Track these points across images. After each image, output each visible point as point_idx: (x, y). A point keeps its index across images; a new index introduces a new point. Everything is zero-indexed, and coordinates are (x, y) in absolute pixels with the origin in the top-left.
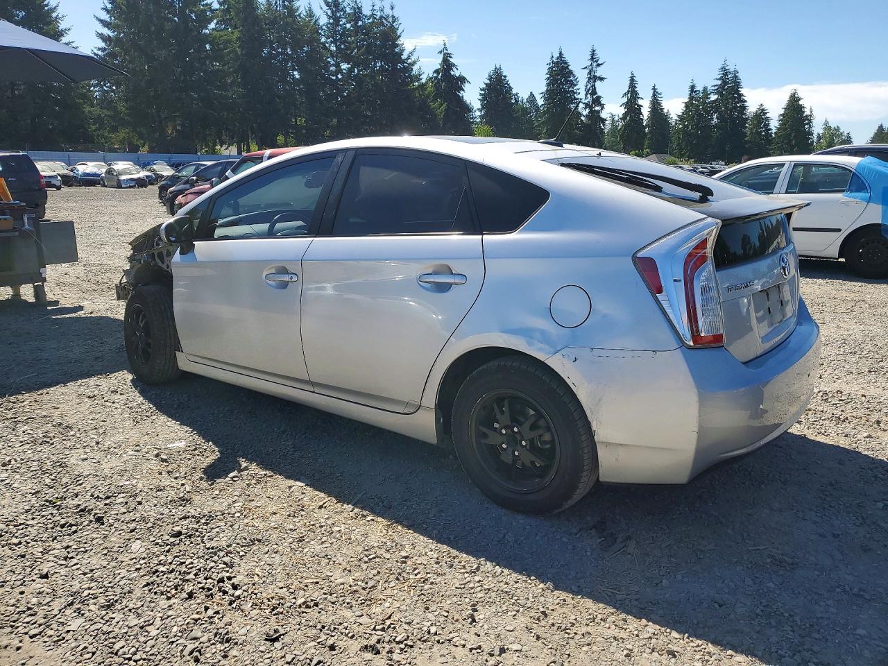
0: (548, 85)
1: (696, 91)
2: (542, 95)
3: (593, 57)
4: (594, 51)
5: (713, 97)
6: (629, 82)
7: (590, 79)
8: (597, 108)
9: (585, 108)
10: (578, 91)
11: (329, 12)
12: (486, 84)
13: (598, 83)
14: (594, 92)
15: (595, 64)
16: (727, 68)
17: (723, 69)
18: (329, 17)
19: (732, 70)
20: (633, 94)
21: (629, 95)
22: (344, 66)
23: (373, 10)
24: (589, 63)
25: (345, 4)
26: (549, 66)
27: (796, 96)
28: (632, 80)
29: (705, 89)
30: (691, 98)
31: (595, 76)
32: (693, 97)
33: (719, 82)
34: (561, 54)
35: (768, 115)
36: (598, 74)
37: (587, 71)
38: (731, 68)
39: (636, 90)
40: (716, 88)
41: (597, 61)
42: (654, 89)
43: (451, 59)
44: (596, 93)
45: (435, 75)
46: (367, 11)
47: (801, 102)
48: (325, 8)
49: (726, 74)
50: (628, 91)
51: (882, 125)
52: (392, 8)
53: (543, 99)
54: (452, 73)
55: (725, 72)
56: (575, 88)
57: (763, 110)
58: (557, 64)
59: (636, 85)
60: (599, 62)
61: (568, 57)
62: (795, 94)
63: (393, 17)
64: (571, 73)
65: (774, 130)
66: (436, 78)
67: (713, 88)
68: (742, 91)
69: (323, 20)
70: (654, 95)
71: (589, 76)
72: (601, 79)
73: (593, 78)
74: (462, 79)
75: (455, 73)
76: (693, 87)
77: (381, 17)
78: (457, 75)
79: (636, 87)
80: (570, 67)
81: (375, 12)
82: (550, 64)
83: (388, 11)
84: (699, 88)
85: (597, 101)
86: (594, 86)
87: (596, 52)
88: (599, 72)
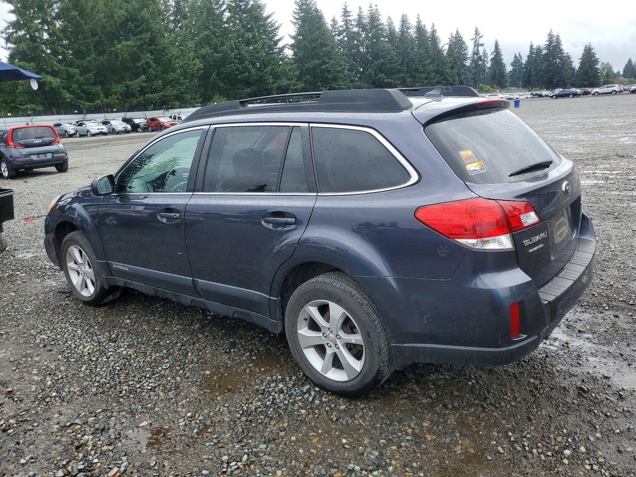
1: (533, 49)
3: (476, 34)
4: (477, 29)
5: (545, 52)
6: (494, 46)
7: (475, 45)
8: (479, 62)
9: (473, 63)
10: (468, 53)
13: (480, 48)
14: (478, 53)
15: (478, 37)
16: (552, 34)
17: (550, 34)
20: (497, 53)
21: (495, 53)
24: (475, 36)
27: (590, 47)
28: (497, 44)
29: (539, 48)
30: (531, 53)
31: (479, 45)
33: (548, 43)
34: (457, 32)
35: (571, 59)
37: (473, 41)
38: (555, 34)
39: (500, 50)
47: (592, 51)
49: (551, 38)
50: (495, 51)
51: (630, 59)
55: (551, 36)
56: (466, 51)
57: (568, 56)
58: (456, 38)
59: (499, 47)
60: (480, 35)
61: (462, 34)
64: (463, 43)
65: (577, 68)
67: (545, 47)
68: (562, 47)
72: (482, 45)
73: (477, 45)
76: (531, 46)
80: (463, 40)
84: (536, 46)
85: (479, 58)
86: (478, 49)
87: (478, 30)
88: (481, 41)
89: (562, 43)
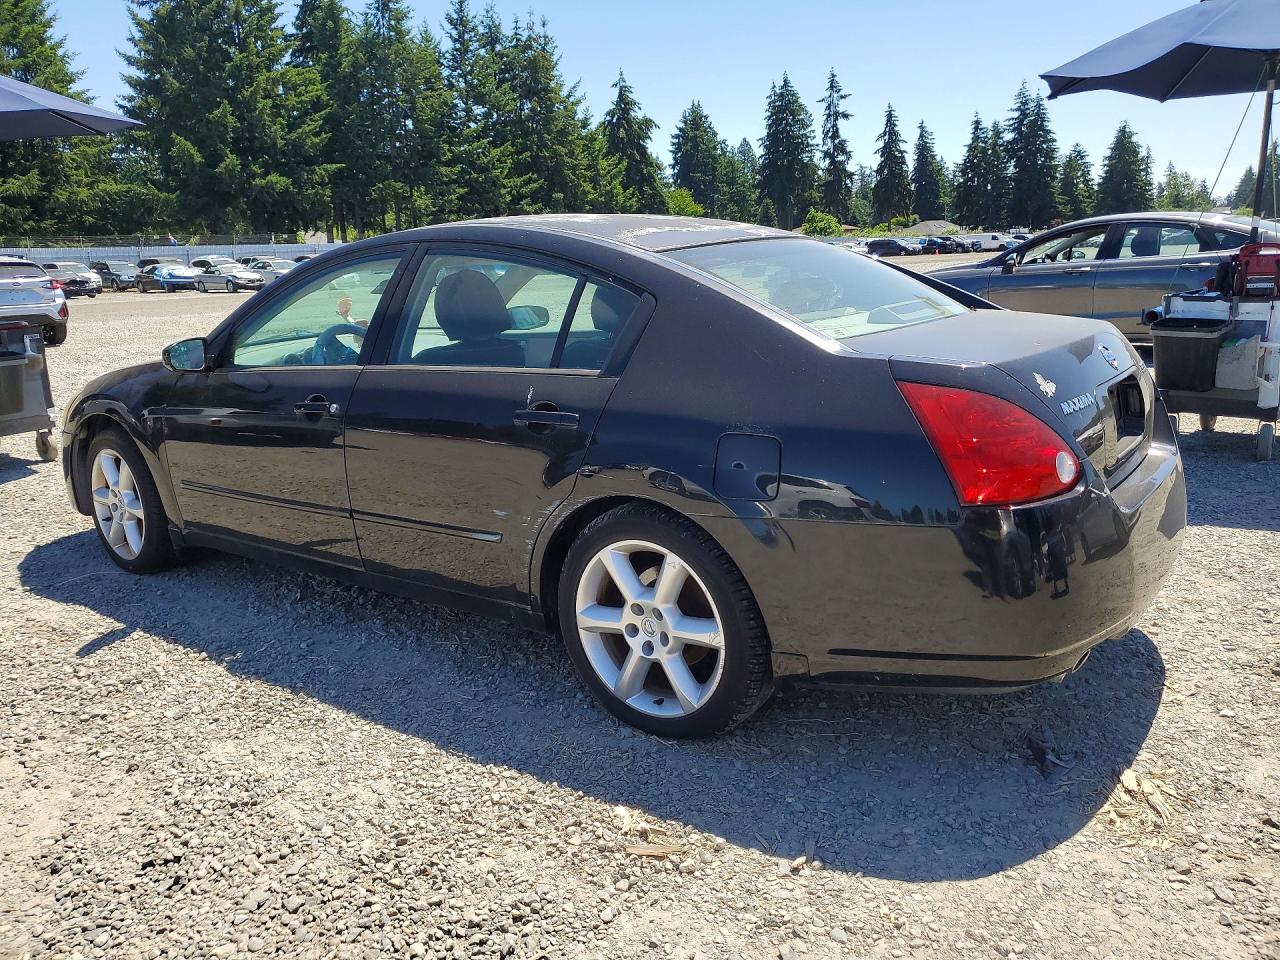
0: (770, 127)
1: (981, 129)
2: (760, 142)
3: (833, 86)
4: (833, 76)
5: (1008, 136)
6: (885, 119)
7: (829, 116)
8: (841, 158)
9: (824, 158)
10: (813, 135)
11: (454, 33)
12: (681, 130)
13: (841, 122)
14: (835, 135)
15: (835, 95)
16: (1027, 93)
17: (1021, 95)
18: (455, 41)
19: (1034, 96)
20: (891, 135)
21: (887, 137)
22: (478, 110)
23: (517, 28)
24: (828, 93)
25: (476, 21)
26: (769, 100)
27: (1127, 130)
28: (890, 116)
29: (995, 126)
30: (976, 138)
31: (837, 115)
32: (978, 137)
33: (1016, 114)
34: (786, 82)
35: (1087, 159)
36: (841, 109)
37: (825, 105)
39: (896, 129)
40: (1011, 122)
41: (838, 91)
42: (922, 128)
43: (630, 95)
44: (839, 137)
45: (608, 118)
46: (507, 30)
47: (1134, 139)
48: (448, 27)
49: (1024, 103)
50: (885, 132)
52: (544, 25)
53: (762, 148)
54: (633, 114)
55: (1023, 99)
56: (810, 129)
57: (1079, 152)
58: (782, 95)
59: (896, 123)
60: (842, 93)
61: (796, 86)
62: (1125, 127)
63: (545, 37)
64: (801, 108)
65: (1099, 180)
66: (610, 122)
67: (1007, 123)
68: (1050, 126)
69: (447, 45)
70: (922, 136)
71: (827, 112)
72: (846, 116)
73: (834, 115)
74: (648, 123)
75: (638, 114)
76: (977, 123)
77: (530, 37)
78: (640, 117)
79: (895, 125)
80: (800, 100)
81: (519, 31)
82: (771, 96)
83: (538, 30)
84: (987, 124)
85: (841, 147)
86: (835, 125)
87: (836, 79)
88: (843, 106)
89: (1048, 115)
